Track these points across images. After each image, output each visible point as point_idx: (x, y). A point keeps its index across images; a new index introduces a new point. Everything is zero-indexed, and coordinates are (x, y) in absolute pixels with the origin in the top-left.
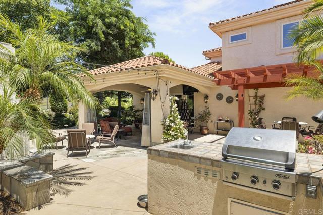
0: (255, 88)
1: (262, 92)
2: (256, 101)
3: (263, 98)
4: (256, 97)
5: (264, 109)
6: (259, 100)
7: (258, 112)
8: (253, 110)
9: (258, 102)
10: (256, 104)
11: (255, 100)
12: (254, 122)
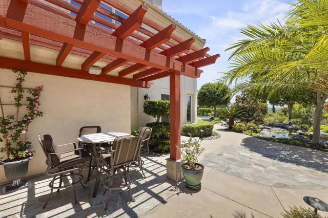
0: (15, 69)
1: (33, 79)
2: (20, 97)
3: (37, 91)
4: (19, 88)
5: (40, 114)
6: (26, 94)
7: (26, 121)
8: (12, 117)
9: (23, 101)
10: (18, 105)
11: (16, 95)
12: (14, 145)
